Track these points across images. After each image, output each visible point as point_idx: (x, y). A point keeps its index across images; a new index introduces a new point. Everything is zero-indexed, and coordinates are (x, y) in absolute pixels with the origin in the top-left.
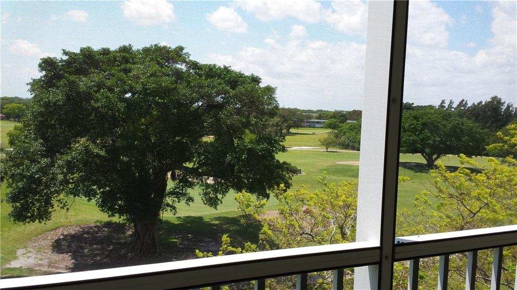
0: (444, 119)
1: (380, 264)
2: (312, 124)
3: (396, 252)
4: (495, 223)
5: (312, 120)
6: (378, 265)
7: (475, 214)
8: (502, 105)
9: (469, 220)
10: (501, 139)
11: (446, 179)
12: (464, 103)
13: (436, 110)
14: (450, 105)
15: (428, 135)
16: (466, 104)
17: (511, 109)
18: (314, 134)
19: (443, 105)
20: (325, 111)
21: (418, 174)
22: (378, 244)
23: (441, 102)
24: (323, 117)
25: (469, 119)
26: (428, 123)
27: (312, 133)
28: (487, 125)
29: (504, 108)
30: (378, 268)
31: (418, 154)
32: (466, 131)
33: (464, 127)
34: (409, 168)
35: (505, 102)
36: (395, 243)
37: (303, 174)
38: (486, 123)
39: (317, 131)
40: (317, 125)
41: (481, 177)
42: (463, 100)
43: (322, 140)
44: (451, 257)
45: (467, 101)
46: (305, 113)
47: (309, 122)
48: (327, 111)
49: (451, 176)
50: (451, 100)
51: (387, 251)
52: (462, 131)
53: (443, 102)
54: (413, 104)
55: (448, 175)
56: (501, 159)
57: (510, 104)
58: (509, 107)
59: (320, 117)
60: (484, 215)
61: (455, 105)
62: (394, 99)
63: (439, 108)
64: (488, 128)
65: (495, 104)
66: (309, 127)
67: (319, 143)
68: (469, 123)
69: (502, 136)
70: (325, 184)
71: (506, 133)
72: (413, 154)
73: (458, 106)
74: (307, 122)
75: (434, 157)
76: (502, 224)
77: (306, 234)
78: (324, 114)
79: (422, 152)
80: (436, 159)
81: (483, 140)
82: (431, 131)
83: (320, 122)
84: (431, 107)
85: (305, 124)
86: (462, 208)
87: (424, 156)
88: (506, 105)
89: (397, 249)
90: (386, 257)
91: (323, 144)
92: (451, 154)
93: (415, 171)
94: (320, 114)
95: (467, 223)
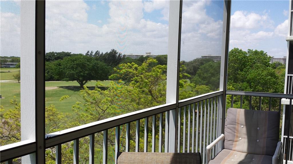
0: (88, 61)
1: (36, 152)
2: (8, 66)
3: (46, 143)
4: (115, 115)
5: (7, 63)
6: (35, 153)
7: (105, 111)
8: (117, 54)
9: (102, 115)
10: (116, 71)
11: (89, 94)
12: (98, 52)
13: (84, 56)
14: (91, 53)
15: (81, 70)
16: (99, 53)
17: (121, 56)
18: (9, 72)
19: (88, 53)
20: (16, 57)
21: (76, 92)
22: (34, 140)
23: (87, 52)
24: (15, 61)
25: (101, 61)
26: (79, 64)
27: (8, 71)
28: (110, 64)
29: (118, 55)
30: (35, 155)
31: (75, 81)
32: (100, 68)
33: (98, 66)
34: (70, 90)
35: (118, 52)
36: (46, 138)
37: (3, 98)
38: (110, 63)
39: (12, 70)
40: (11, 66)
41: (106, 92)
42: (98, 51)
43: (15, 75)
44: (80, 140)
45: (99, 51)
46: (2, 58)
47: (6, 64)
48: (18, 57)
49: (92, 92)
50: (92, 51)
51: (41, 144)
52: (98, 67)
53: (88, 52)
54: (71, 53)
55: (90, 92)
56: (117, 81)
57: (120, 53)
58: (120, 55)
59: (13, 61)
60: (110, 111)
61: (93, 54)
62: (39, 52)
63: (86, 55)
64: (110, 65)
65: (113, 53)
66: (6, 68)
67: (13, 78)
68: (101, 64)
69: (116, 70)
70: (16, 104)
71: (119, 69)
72: (73, 81)
73: (95, 54)
74: (4, 64)
75: (84, 82)
76: (118, 114)
77: (6, 137)
78: (15, 59)
79: (77, 80)
80: (85, 83)
81: (109, 72)
82: (81, 68)
83: (13, 64)
84: (81, 55)
85: (3, 66)
86: (98, 109)
87: (78, 82)
88: (118, 54)
89: (47, 141)
90: (40, 147)
91: (16, 78)
92: (93, 80)
93: (74, 90)
94: (13, 59)
95: (101, 116)
